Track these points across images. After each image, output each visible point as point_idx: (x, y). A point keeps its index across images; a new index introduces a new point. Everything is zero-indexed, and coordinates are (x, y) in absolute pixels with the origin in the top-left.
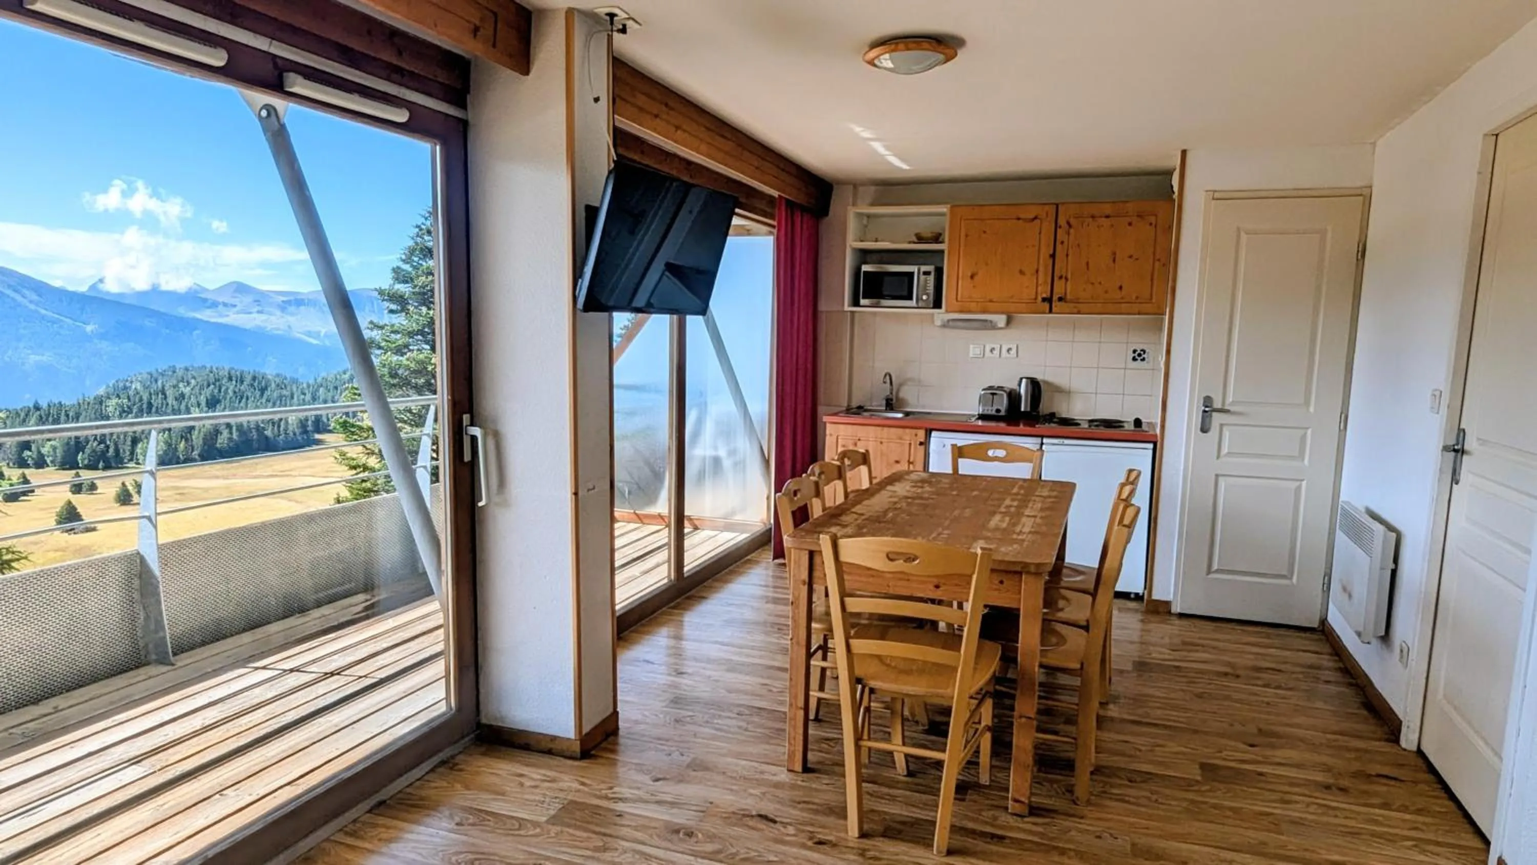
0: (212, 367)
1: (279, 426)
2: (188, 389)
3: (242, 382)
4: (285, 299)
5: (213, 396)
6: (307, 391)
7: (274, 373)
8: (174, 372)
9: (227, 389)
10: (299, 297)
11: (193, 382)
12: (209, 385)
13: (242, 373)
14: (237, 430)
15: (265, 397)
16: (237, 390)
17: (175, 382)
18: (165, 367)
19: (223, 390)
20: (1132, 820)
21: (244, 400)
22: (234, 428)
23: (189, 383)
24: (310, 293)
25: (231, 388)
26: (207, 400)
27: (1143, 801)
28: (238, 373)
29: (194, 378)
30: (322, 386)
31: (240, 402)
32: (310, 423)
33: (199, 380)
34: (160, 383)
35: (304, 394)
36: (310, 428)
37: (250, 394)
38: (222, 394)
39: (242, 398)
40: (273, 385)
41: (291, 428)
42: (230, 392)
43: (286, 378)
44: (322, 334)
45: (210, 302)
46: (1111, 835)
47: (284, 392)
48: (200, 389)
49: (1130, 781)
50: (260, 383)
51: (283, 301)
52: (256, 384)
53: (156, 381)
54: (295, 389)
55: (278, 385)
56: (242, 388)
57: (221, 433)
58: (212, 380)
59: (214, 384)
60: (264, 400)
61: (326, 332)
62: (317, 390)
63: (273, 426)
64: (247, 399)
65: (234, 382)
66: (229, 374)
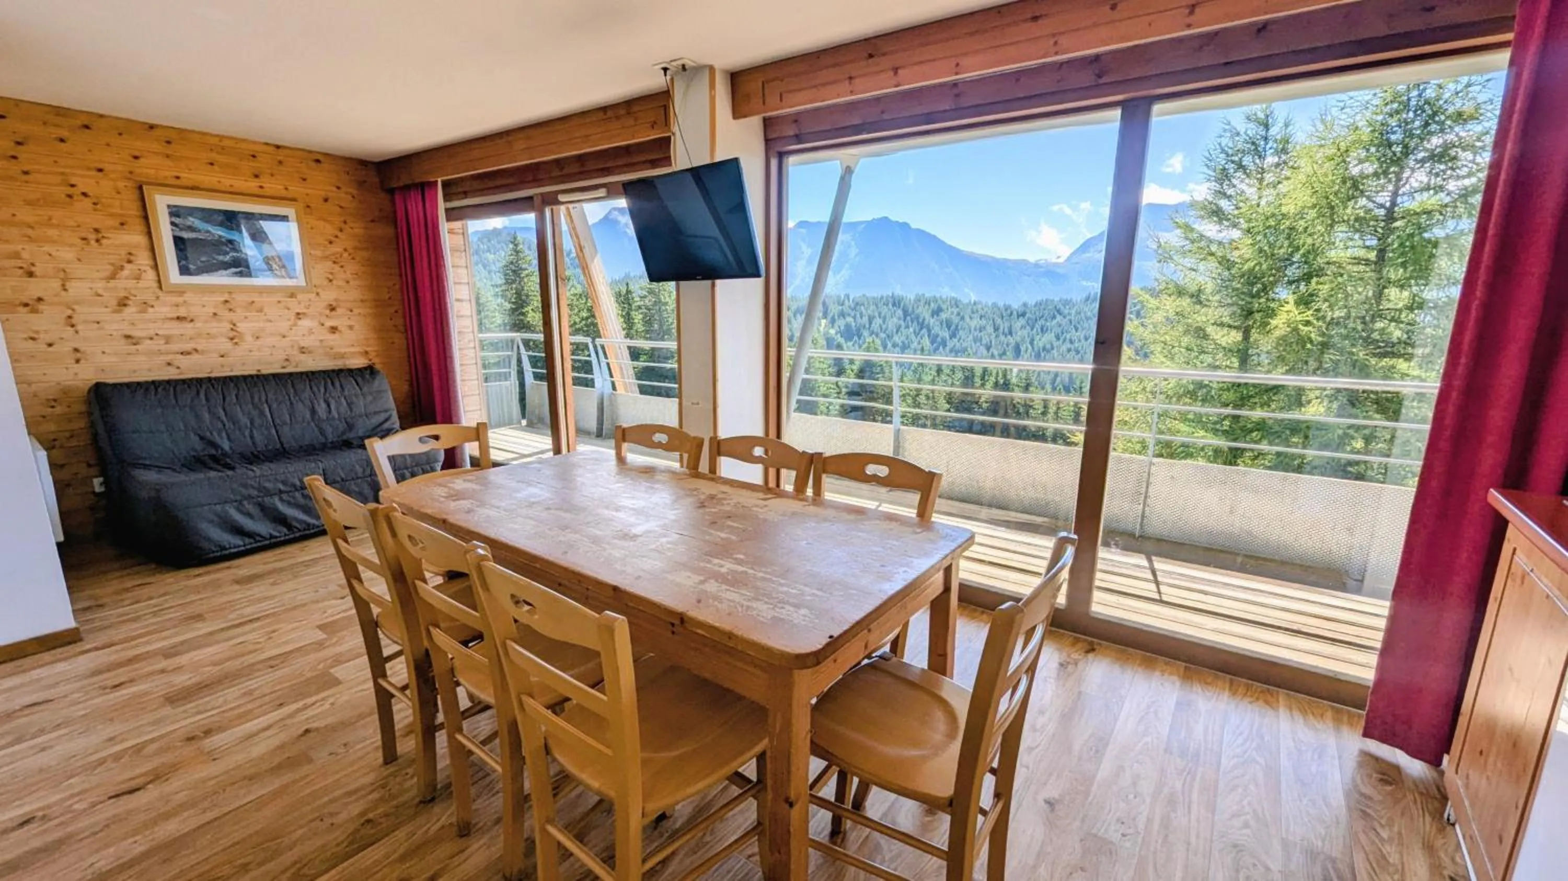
20: (330, 780)
27: (332, 808)
46: (337, 754)
49: (368, 821)
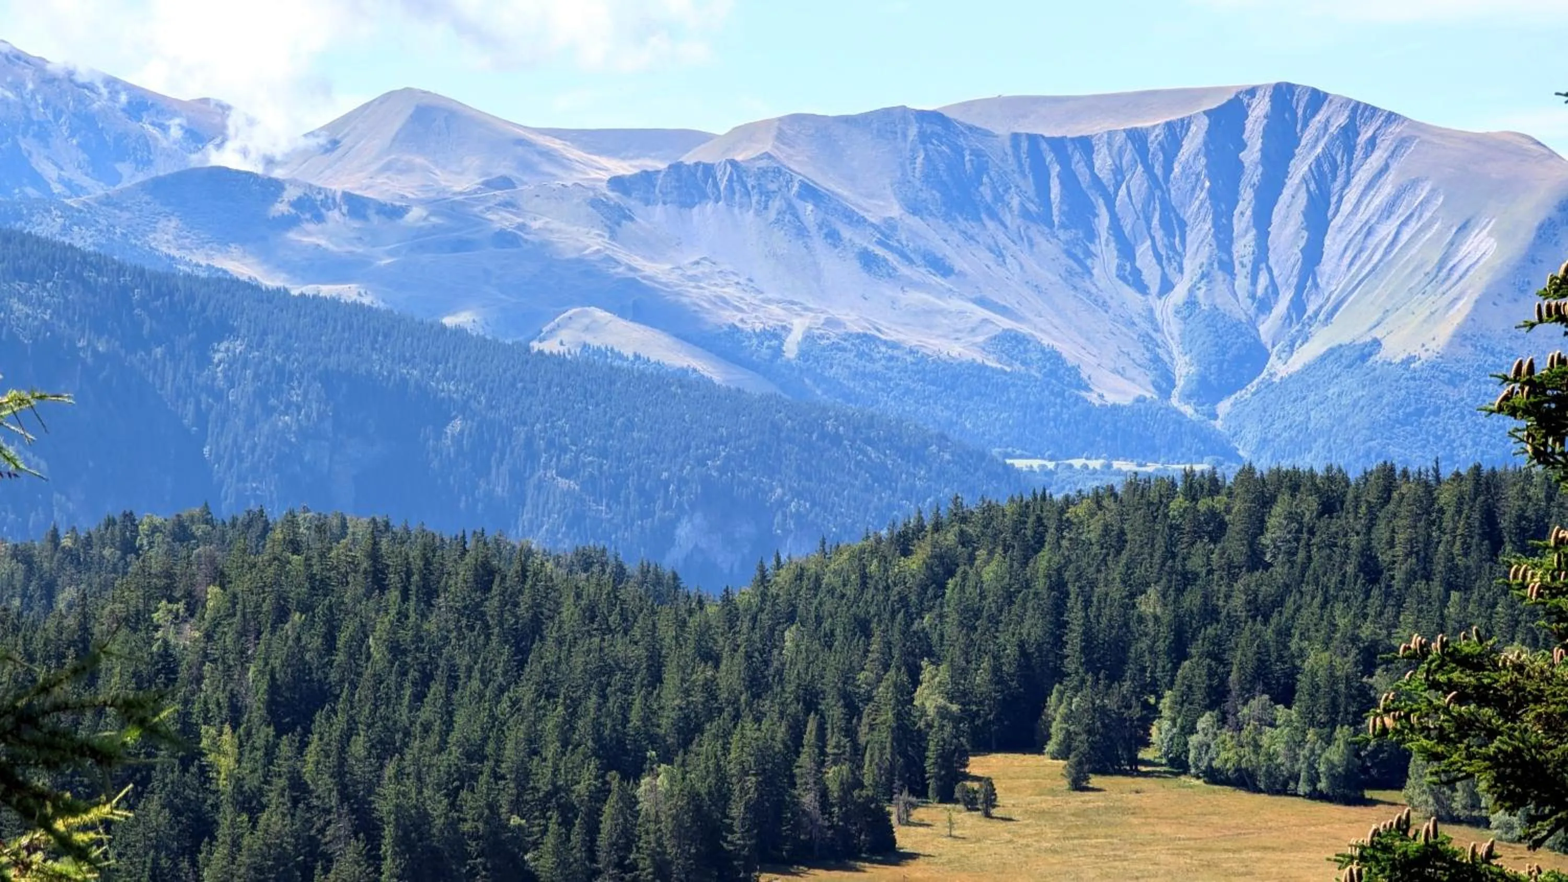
0: (291, 521)
1: (593, 829)
2: (191, 633)
3: (429, 594)
4: (625, 168)
5: (296, 661)
6: (722, 644)
7: (566, 547)
8: (129, 547)
9: (364, 632)
10: (689, 159)
11: (213, 594)
12: (282, 615)
13: (431, 549)
14: (404, 842)
15: (533, 669)
16: (406, 636)
17: (135, 599)
18: (89, 525)
19: (342, 639)
21: (436, 689)
22: (389, 832)
23: (194, 605)
24: (746, 133)
25: (383, 625)
26: (274, 688)
28: (415, 553)
29: (220, 578)
30: (791, 618)
31: (419, 697)
32: (737, 810)
33: (239, 587)
34: (66, 596)
35: (711, 657)
36: (736, 839)
37: (463, 661)
38: (340, 658)
39: (426, 678)
40: (569, 612)
41: (647, 842)
42: (376, 647)
43: (620, 574)
44: (791, 348)
45: (291, 193)
47: (620, 648)
48: (242, 633)
50: (510, 600)
51: (617, 183)
52: (492, 605)
53: (50, 592)
54: (666, 631)
55: (591, 614)
56: (431, 626)
57: (329, 860)
58: (297, 591)
59: (306, 608)
60: (526, 692)
61: (809, 338)
62: (772, 640)
63: (567, 823)
64: (453, 682)
65: (394, 595)
66: (374, 554)
